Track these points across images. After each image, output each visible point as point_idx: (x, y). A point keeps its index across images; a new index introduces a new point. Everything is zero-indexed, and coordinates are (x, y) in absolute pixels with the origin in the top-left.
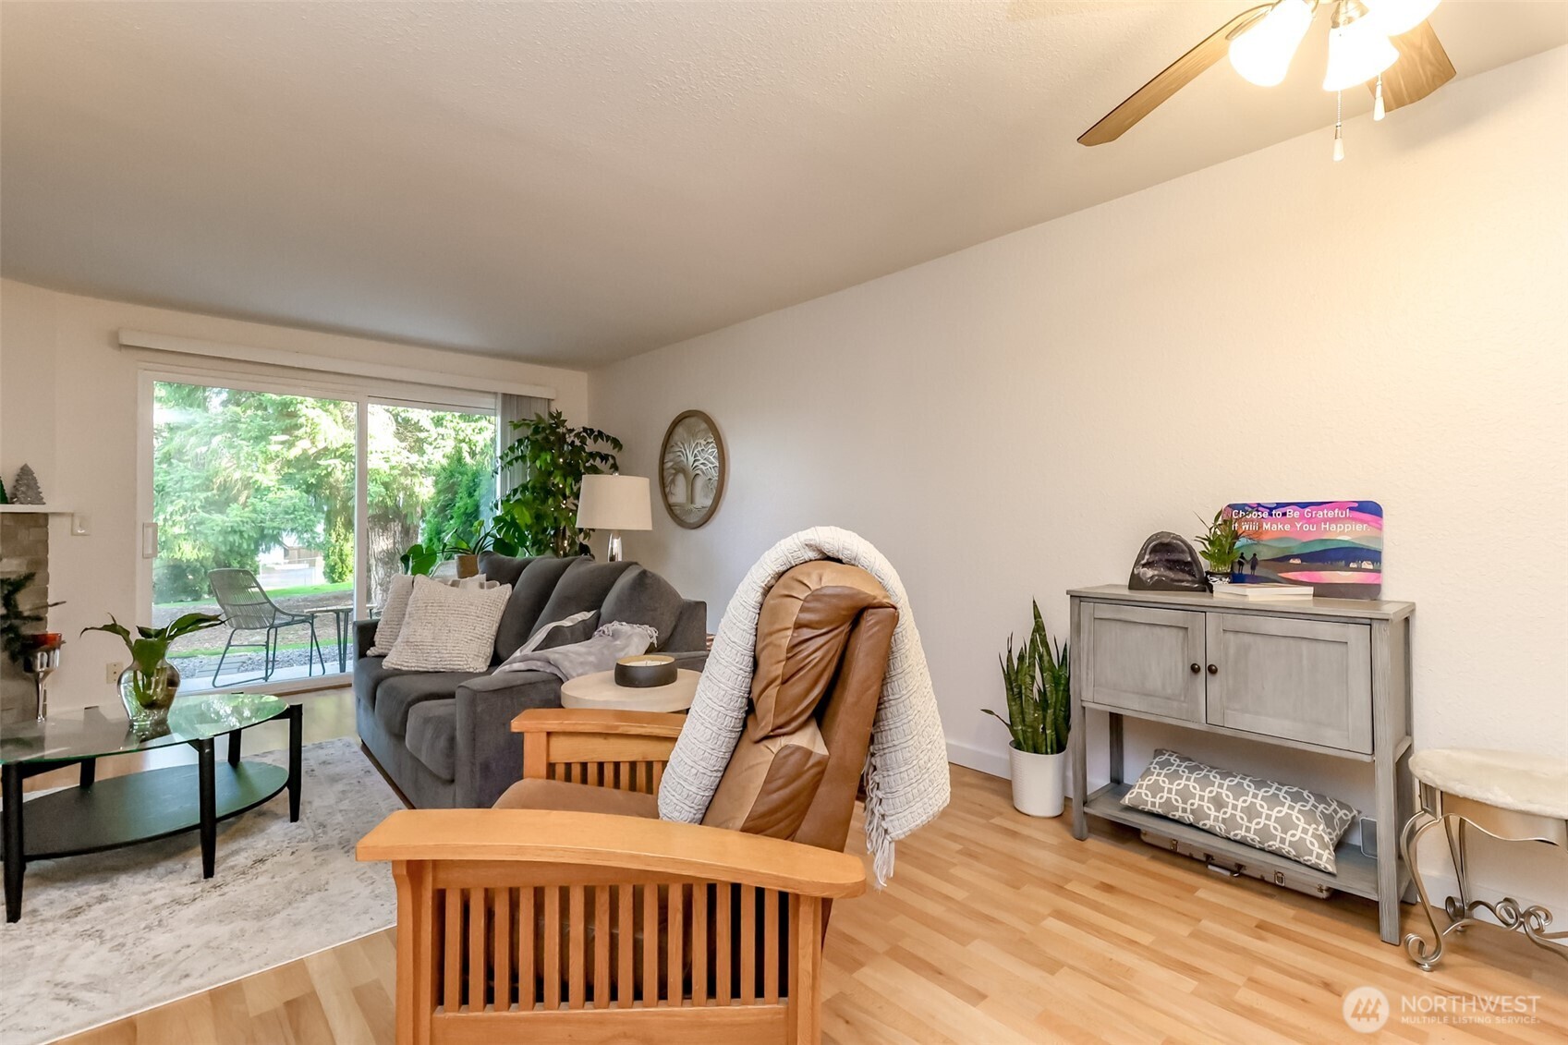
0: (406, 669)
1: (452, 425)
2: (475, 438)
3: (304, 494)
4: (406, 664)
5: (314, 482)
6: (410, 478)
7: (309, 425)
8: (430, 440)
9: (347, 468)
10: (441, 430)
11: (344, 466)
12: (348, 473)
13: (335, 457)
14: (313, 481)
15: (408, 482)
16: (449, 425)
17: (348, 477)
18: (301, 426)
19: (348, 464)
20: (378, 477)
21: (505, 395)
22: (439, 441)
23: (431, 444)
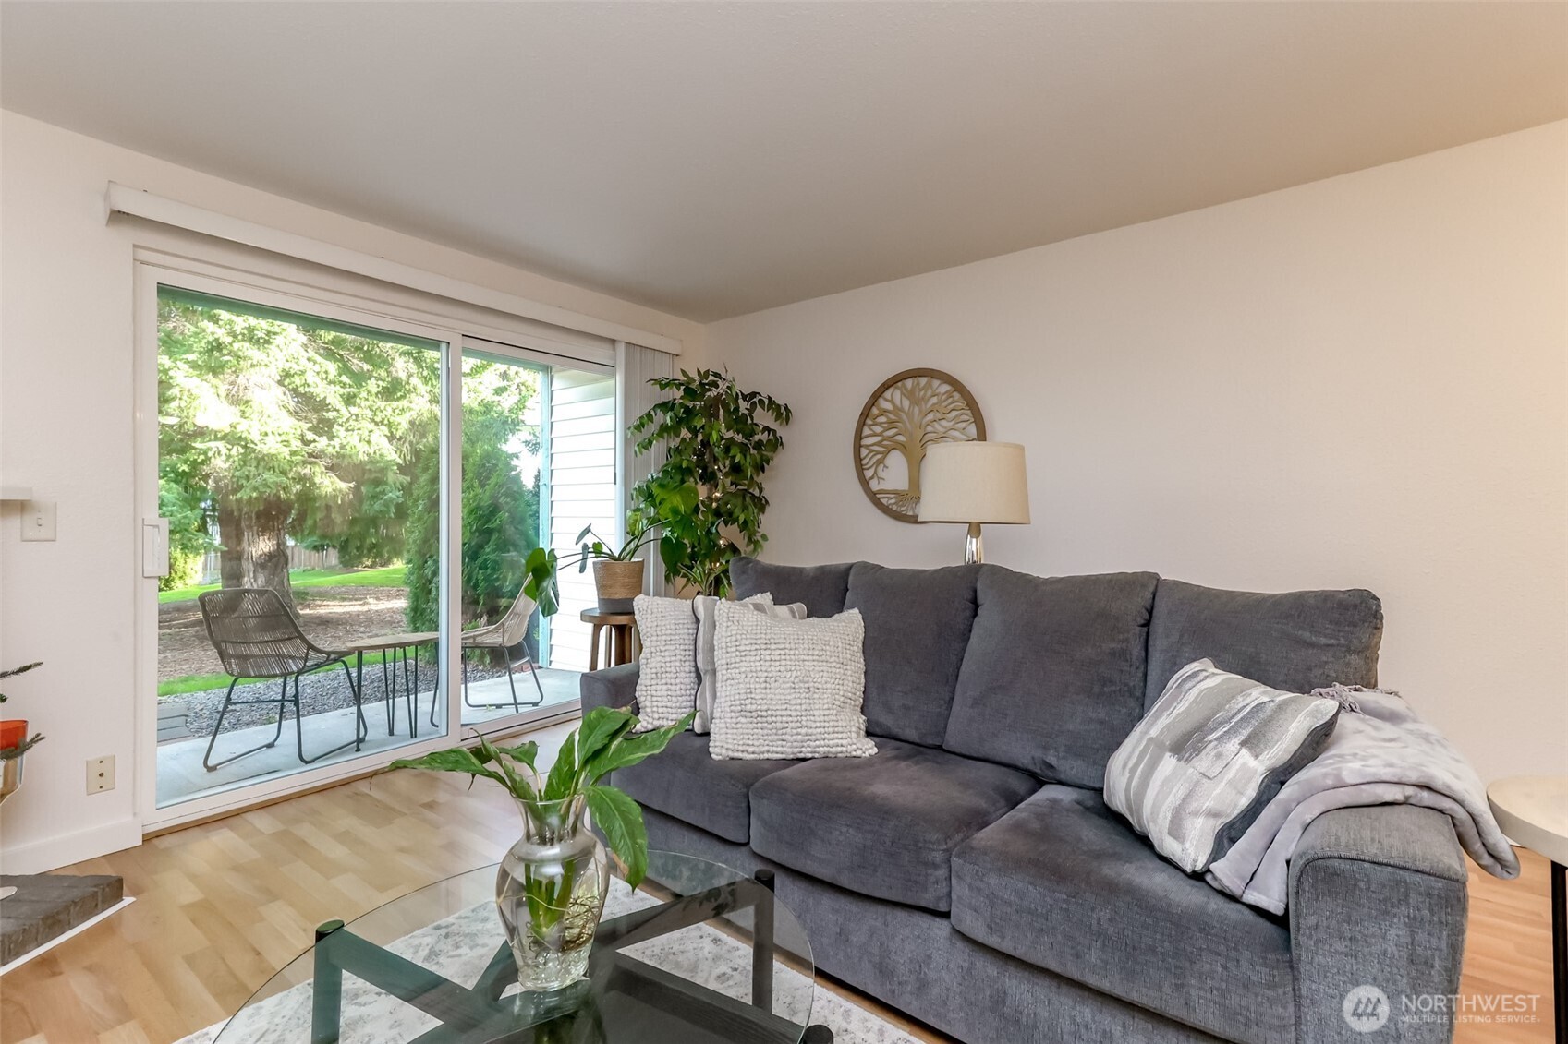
0: (752, 756)
1: (367, 403)
2: (396, 419)
3: (172, 484)
4: (751, 749)
5: (187, 470)
6: (308, 466)
7: (185, 397)
8: (340, 421)
9: (234, 452)
10: (354, 410)
11: (230, 450)
12: (236, 459)
13: (216, 439)
14: (185, 468)
15: (307, 471)
16: (364, 404)
17: (236, 464)
18: (174, 399)
19: (235, 448)
20: (276, 464)
21: (626, 343)
22: (351, 422)
23: (341, 425)
